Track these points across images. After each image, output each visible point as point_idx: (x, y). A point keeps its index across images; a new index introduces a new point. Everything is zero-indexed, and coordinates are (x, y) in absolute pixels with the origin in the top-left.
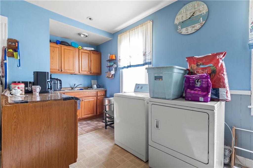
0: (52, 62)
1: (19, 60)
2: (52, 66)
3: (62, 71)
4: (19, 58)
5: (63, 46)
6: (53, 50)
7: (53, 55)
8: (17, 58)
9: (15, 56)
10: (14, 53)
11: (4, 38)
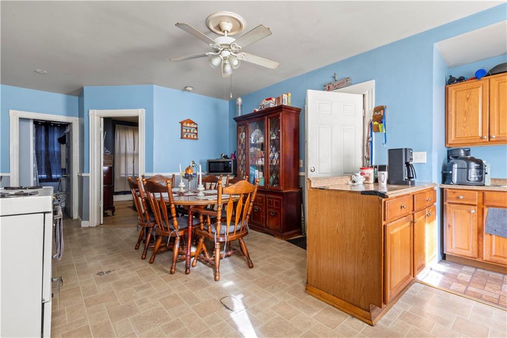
0: (465, 122)
1: (385, 133)
2: (465, 130)
3: (491, 139)
4: (384, 132)
5: (493, 77)
6: (468, 96)
7: (466, 108)
8: (382, 132)
9: (380, 129)
10: (379, 126)
11: (370, 109)
